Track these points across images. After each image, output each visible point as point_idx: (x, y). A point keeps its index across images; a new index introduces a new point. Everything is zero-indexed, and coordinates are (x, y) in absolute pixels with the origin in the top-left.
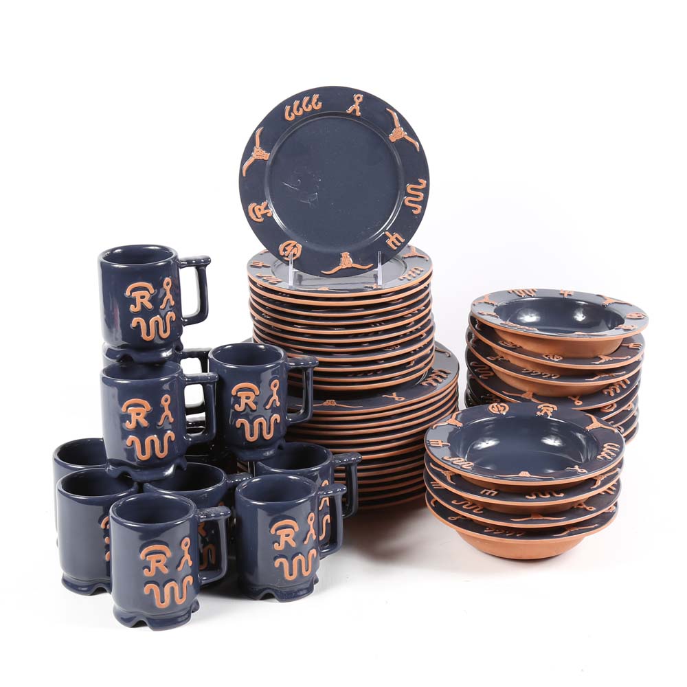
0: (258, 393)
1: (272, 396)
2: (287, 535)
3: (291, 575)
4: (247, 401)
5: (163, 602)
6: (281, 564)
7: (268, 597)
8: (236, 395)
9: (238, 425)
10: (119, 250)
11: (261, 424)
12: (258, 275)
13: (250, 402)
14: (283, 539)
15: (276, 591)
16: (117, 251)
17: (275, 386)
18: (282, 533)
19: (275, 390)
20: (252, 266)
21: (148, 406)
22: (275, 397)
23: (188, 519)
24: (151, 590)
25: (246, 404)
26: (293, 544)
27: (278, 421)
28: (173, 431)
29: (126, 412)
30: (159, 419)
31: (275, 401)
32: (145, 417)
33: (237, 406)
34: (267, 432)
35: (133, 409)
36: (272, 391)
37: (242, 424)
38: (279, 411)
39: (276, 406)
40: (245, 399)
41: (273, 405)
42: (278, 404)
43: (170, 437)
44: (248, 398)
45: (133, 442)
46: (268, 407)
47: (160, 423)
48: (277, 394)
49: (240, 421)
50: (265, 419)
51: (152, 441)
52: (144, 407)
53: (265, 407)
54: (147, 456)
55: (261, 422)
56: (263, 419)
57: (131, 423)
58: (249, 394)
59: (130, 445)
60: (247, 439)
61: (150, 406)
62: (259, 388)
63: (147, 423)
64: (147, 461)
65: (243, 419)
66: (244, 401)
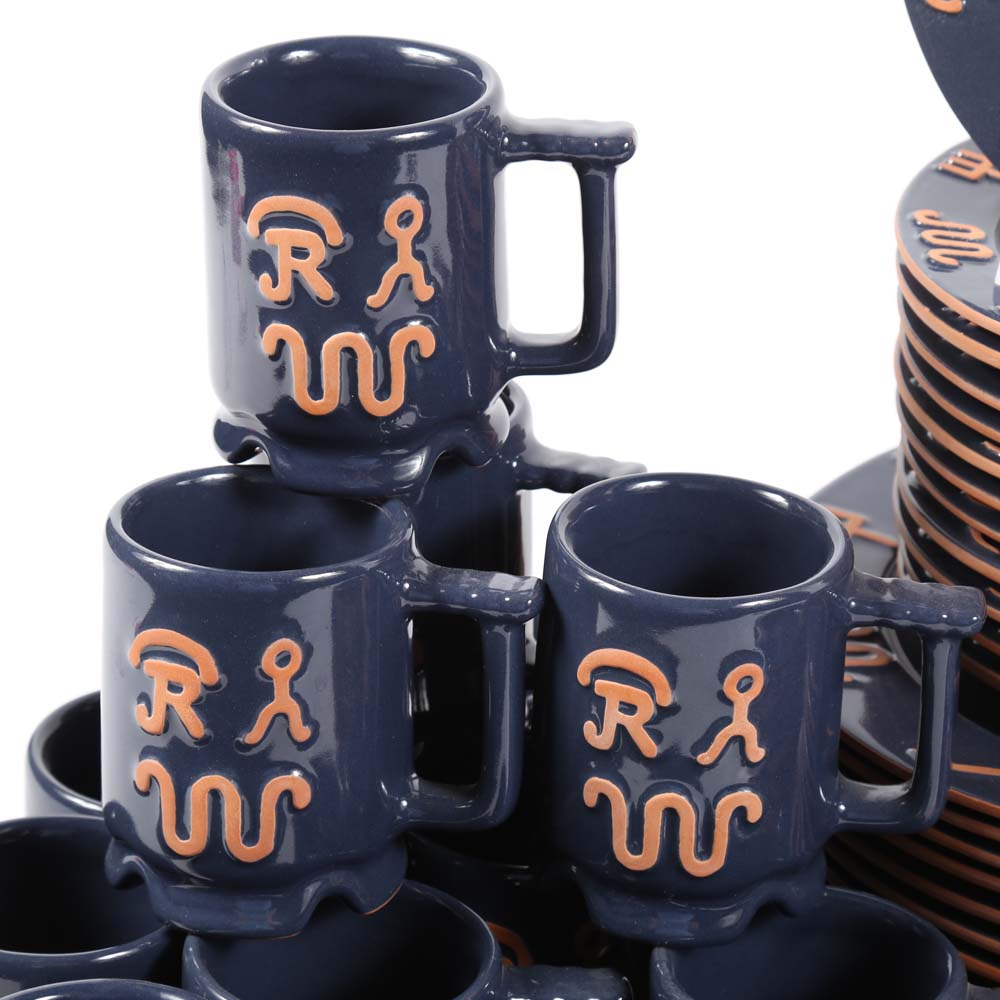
0: (667, 698)
1: (728, 720)
4: (627, 720)
8: (591, 686)
9: (590, 799)
10: (302, 54)
11: (671, 816)
12: (921, 217)
13: (635, 725)
16: (295, 55)
17: (745, 686)
19: (742, 702)
20: (945, 172)
21: (209, 670)
22: (742, 724)
25: (621, 728)
27: (755, 814)
28: (306, 774)
29: (139, 667)
30: (248, 723)
31: (739, 741)
32: (197, 705)
33: (589, 727)
34: (700, 849)
35: (161, 666)
36: (730, 703)
37: (603, 799)
38: (762, 779)
39: (745, 762)
40: (620, 710)
41: (727, 753)
42: (756, 753)
43: (287, 794)
44: (629, 708)
45: (152, 780)
46: (705, 758)
47: (252, 736)
48: (751, 717)
49: (596, 786)
50: (691, 801)
51: (215, 795)
52: (196, 668)
53: (696, 755)
54: (192, 844)
55: (675, 807)
56: (683, 798)
57: (150, 716)
58: (635, 694)
59: (142, 787)
60: (620, 858)
61: (215, 669)
62: (673, 683)
63: (202, 726)
64: (196, 860)
65: (608, 782)
66: (613, 717)
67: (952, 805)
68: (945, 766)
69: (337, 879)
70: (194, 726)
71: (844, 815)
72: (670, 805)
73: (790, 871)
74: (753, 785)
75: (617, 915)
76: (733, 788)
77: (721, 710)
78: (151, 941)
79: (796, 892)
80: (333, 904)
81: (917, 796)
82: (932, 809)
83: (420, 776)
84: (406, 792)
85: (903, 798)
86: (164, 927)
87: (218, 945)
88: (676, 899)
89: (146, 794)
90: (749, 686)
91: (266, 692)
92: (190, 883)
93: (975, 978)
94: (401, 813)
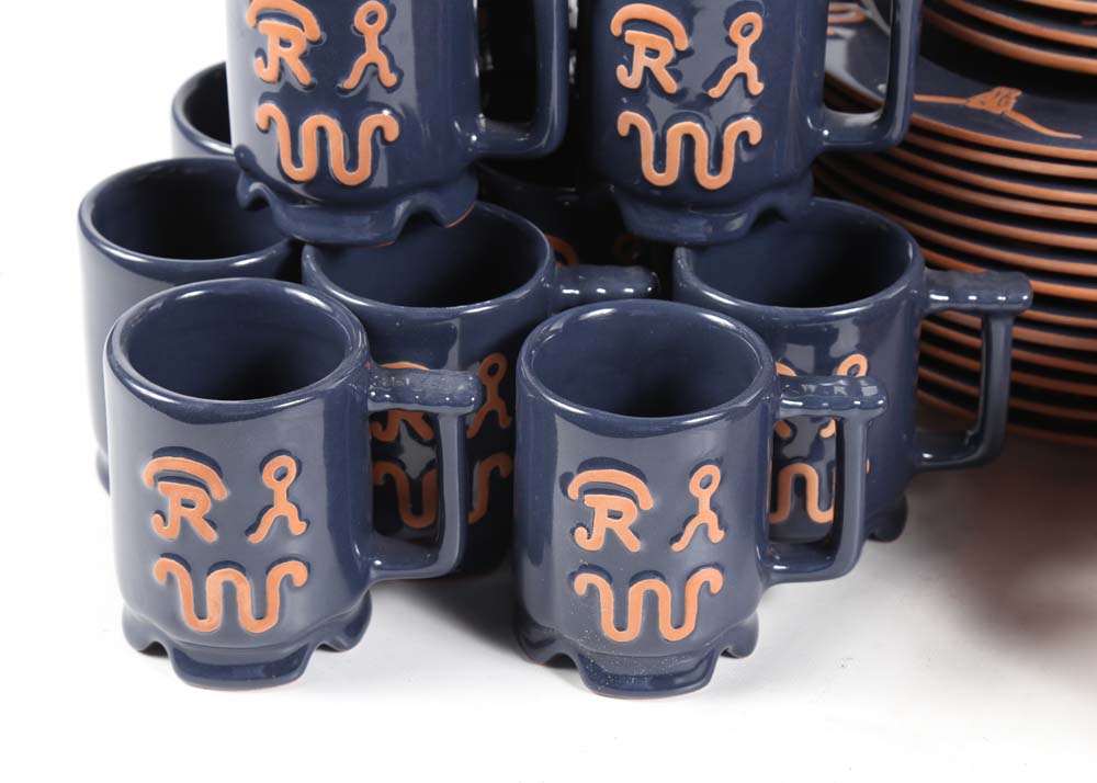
0: (683, 43)
1: (733, 60)
2: (615, 515)
3: (621, 626)
4: (652, 63)
5: (202, 616)
6: (592, 589)
7: (560, 662)
8: (622, 37)
9: (623, 130)
11: (689, 141)
13: (659, 67)
14: (601, 523)
15: (581, 656)
17: (746, 32)
18: (600, 504)
19: (745, 45)
21: (312, 28)
22: (745, 64)
23: (322, 394)
24: (170, 578)
25: (647, 71)
26: (634, 545)
27: (755, 138)
28: (394, 113)
29: (255, 27)
30: (346, 72)
31: (743, 77)
32: (304, 57)
33: (621, 70)
34: (712, 166)
35: (273, 25)
36: (735, 46)
37: (634, 129)
38: (760, 108)
39: (749, 95)
40: (647, 54)
41: (733, 88)
42: (757, 87)
43: (380, 129)
44: (653, 53)
45: (270, 120)
46: (715, 92)
47: (350, 82)
48: (753, 57)
49: (627, 119)
50: (704, 127)
51: (321, 130)
52: (302, 27)
53: (707, 90)
54: (306, 171)
55: (692, 133)
56: (698, 126)
57: (266, 66)
58: (658, 41)
59: (263, 127)
60: (648, 177)
61: (316, 27)
62: (690, 31)
63: (308, 74)
64: (309, 185)
65: (638, 115)
66: (641, 60)
67: (914, 128)
68: (908, 96)
69: (423, 199)
70: (302, 75)
71: (827, 138)
72: (687, 132)
73: (783, 185)
74: (755, 113)
75: (647, 223)
76: (738, 117)
77: (728, 52)
78: (276, 250)
79: (786, 201)
80: (420, 220)
81: (886, 120)
82: (897, 131)
83: (487, 116)
84: (475, 129)
85: (876, 123)
86: (286, 240)
87: (331, 253)
88: (693, 208)
89: (266, 132)
90: (750, 31)
91: (358, 45)
92: (304, 203)
93: (930, 264)
94: (472, 146)
